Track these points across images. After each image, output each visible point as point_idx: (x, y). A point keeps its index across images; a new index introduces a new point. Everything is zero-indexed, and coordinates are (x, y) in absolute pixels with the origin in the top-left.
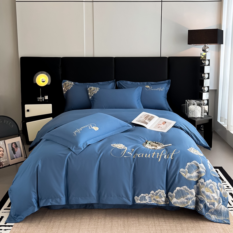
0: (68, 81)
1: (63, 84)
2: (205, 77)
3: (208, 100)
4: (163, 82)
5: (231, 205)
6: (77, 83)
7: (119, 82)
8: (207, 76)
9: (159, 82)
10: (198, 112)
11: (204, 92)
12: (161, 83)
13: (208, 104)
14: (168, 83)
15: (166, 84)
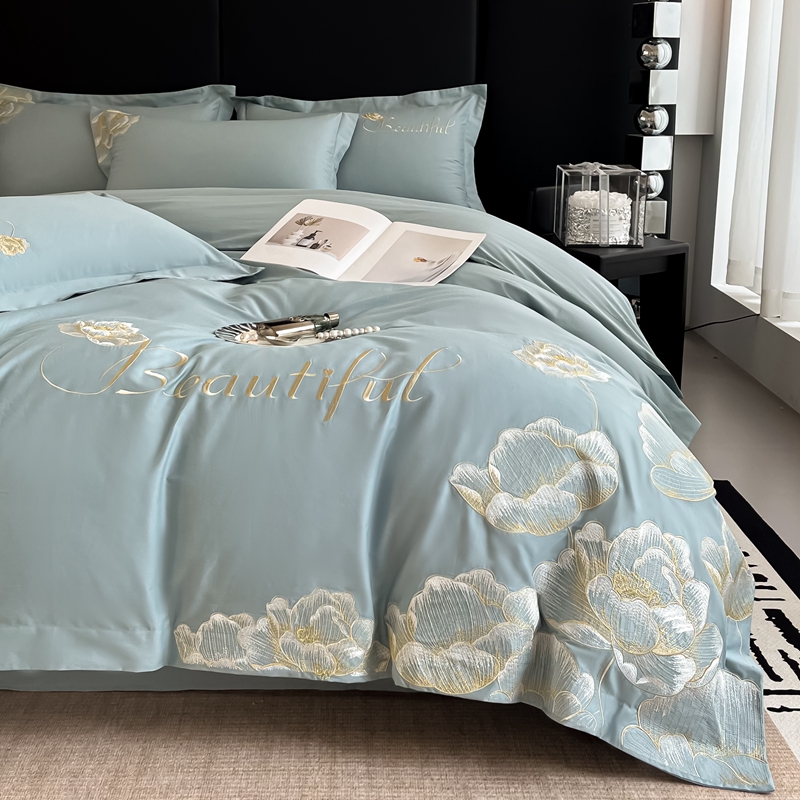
2: (657, 60)
3: (666, 175)
5: (777, 678)
8: (664, 52)
10: (614, 217)
11: (650, 134)
13: (665, 194)
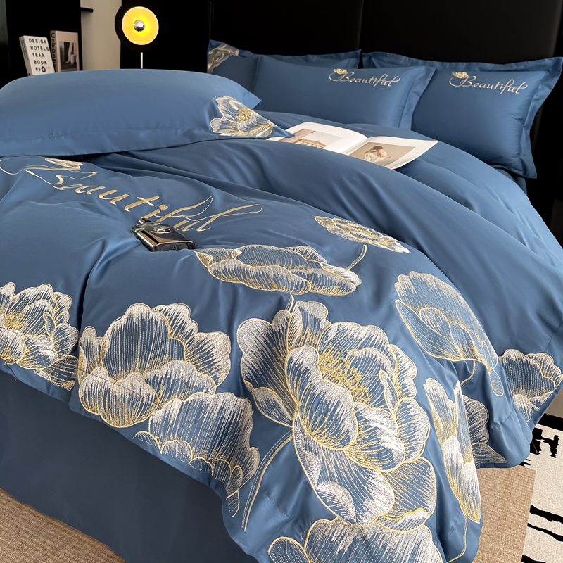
0: (226, 46)
1: (210, 53)
4: (531, 64)
6: (247, 53)
7: (370, 58)
9: (514, 66)
12: (523, 67)
14: (551, 71)
15: (542, 75)
